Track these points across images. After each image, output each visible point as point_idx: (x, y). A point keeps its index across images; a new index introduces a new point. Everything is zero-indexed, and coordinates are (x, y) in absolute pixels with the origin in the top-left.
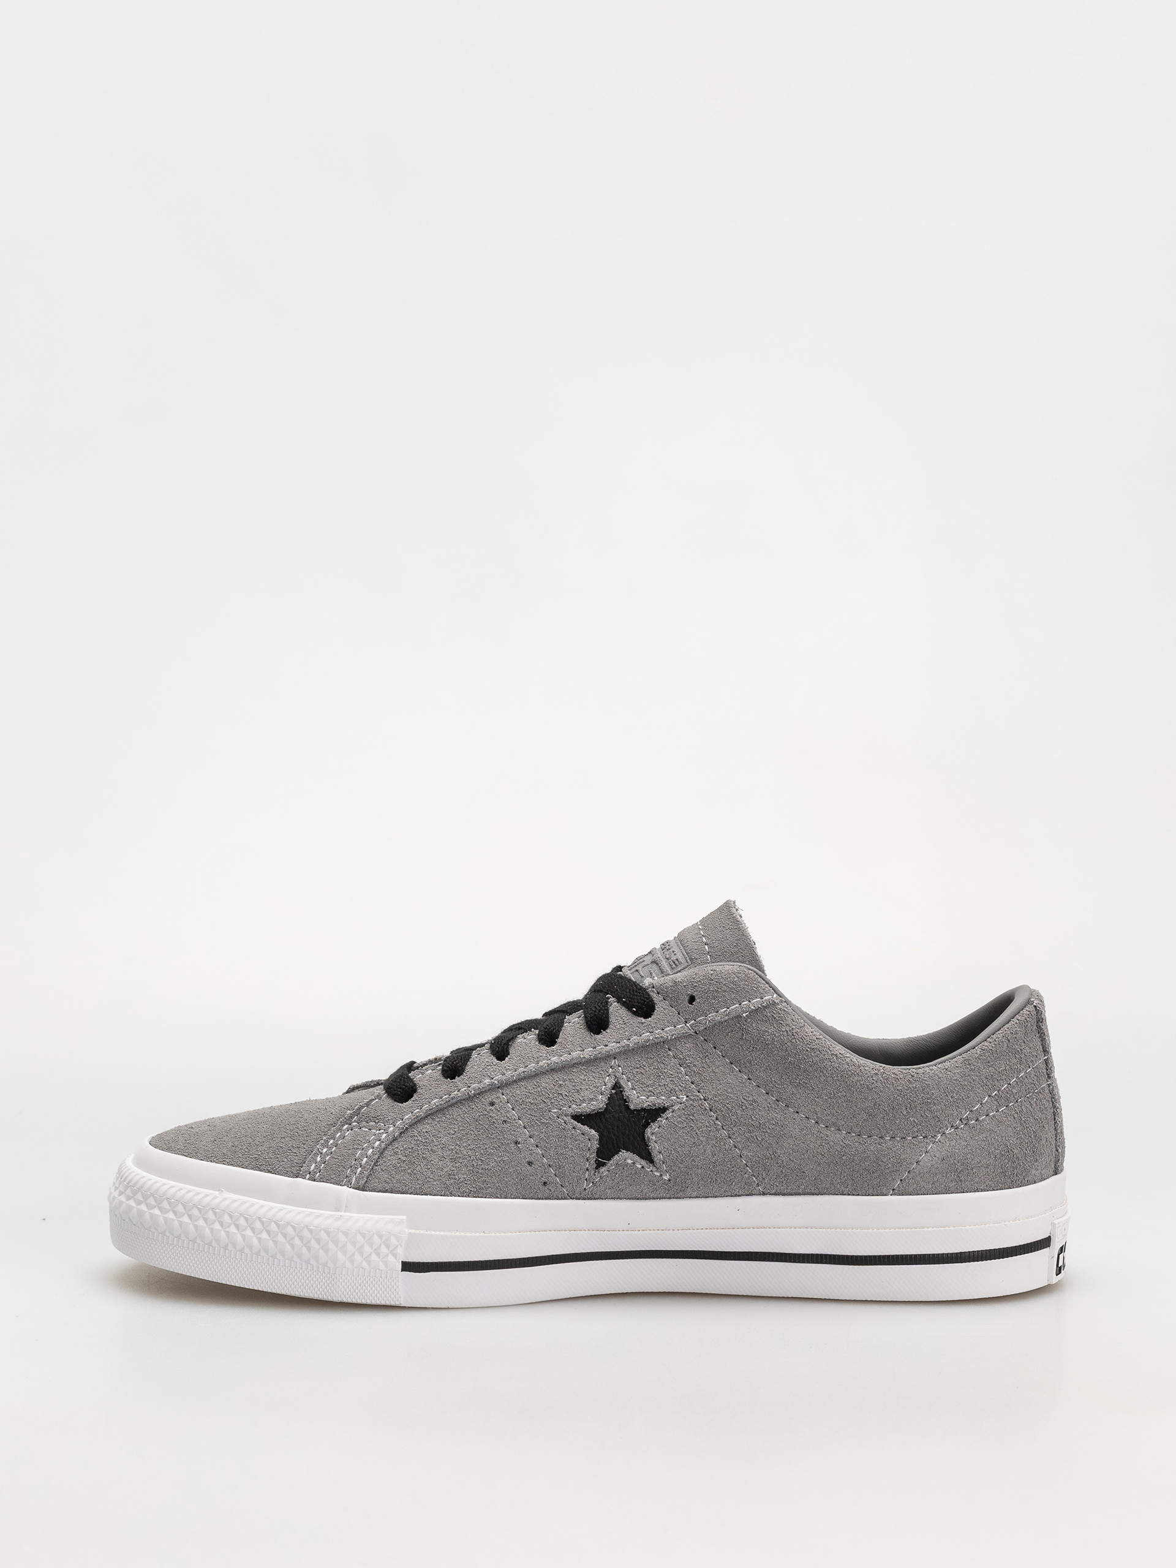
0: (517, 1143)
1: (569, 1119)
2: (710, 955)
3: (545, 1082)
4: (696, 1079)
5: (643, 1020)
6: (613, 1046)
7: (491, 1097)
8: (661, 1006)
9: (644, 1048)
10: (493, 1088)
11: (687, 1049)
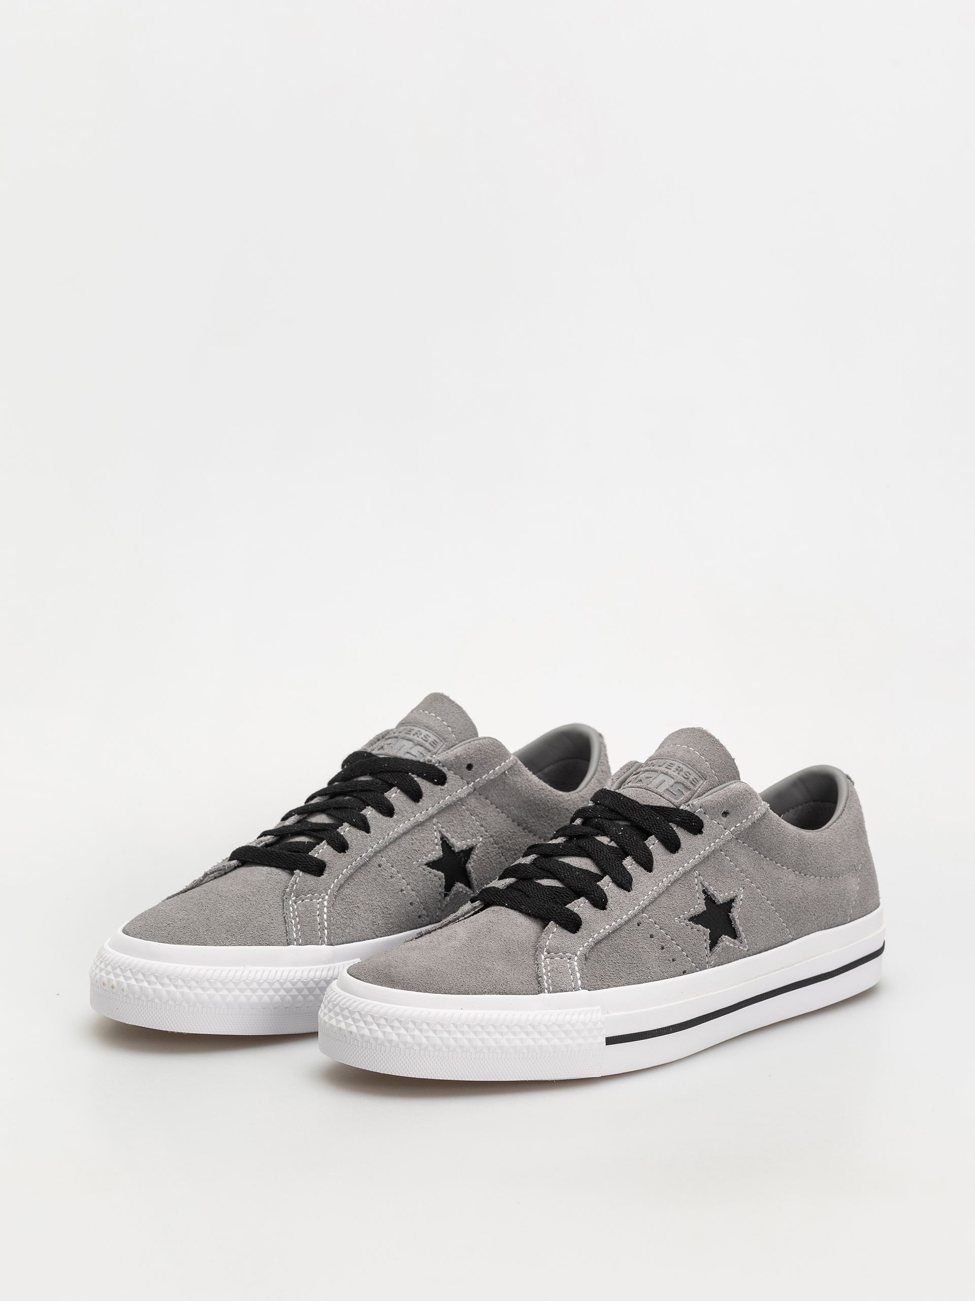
0: (402, 890)
1: (425, 867)
2: (454, 734)
3: (405, 843)
4: (483, 823)
5: (443, 787)
6: (431, 811)
7: (377, 861)
8: (450, 775)
9: (449, 807)
10: (376, 853)
11: (473, 802)
